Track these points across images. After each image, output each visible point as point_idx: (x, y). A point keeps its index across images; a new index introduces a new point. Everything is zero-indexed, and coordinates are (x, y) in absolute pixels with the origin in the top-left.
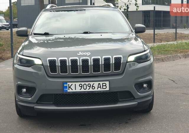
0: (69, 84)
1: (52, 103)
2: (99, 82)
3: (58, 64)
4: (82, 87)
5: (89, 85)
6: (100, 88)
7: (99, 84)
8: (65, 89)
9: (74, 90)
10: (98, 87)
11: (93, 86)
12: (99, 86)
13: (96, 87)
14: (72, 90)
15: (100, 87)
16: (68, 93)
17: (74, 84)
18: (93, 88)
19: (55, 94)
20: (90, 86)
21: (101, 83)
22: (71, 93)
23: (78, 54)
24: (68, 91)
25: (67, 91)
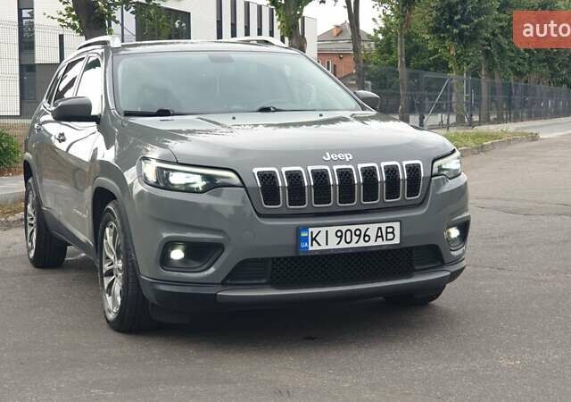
0: (312, 233)
1: (264, 281)
2: (379, 225)
3: (282, 182)
4: (341, 237)
5: (358, 233)
6: (381, 239)
7: (380, 228)
8: (303, 245)
9: (324, 247)
10: (377, 237)
11: (365, 235)
12: (379, 234)
13: (373, 237)
14: (319, 245)
15: (382, 236)
16: (309, 254)
17: (324, 230)
18: (367, 238)
19: (273, 259)
20: (360, 236)
21: (384, 226)
22: (317, 253)
23: (324, 158)
24: (311, 248)
25: (307, 248)
